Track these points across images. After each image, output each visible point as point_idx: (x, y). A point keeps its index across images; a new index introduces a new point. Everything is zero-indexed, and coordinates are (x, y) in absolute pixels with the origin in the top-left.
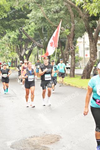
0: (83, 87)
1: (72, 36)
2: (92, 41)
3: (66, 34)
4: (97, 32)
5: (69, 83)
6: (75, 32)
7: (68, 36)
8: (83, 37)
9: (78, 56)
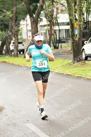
0: (26, 65)
1: (14, 18)
2: (33, 22)
3: (8, 16)
4: (37, 14)
5: (13, 62)
6: (17, 14)
7: (11, 18)
8: (26, 19)
9: (22, 38)
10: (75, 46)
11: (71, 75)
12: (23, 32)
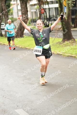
0: (17, 46)
2: (23, 3)
5: (4, 43)
9: (13, 17)
10: (65, 24)
11: (62, 54)
12: (13, 12)
